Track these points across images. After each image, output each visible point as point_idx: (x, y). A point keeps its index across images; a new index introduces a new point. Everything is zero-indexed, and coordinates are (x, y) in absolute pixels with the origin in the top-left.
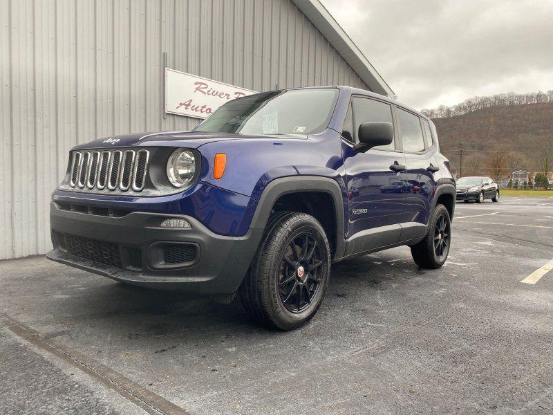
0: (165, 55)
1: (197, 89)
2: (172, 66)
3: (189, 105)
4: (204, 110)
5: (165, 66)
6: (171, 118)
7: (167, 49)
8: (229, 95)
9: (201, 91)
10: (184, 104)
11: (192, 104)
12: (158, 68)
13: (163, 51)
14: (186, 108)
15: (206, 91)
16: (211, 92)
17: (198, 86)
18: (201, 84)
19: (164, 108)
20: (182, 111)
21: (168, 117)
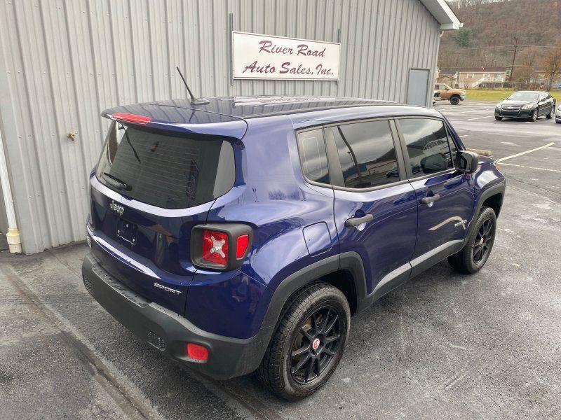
0: (231, 15)
1: (262, 48)
2: (238, 27)
3: (254, 67)
4: (269, 69)
5: (231, 29)
6: (238, 83)
7: (233, 10)
8: (292, 50)
9: (265, 50)
10: (250, 67)
11: (257, 66)
12: (224, 31)
13: (229, 12)
14: (252, 71)
15: (270, 49)
16: (274, 50)
17: (262, 45)
18: (266, 42)
19: (231, 74)
20: (249, 74)
21: (235, 83)
